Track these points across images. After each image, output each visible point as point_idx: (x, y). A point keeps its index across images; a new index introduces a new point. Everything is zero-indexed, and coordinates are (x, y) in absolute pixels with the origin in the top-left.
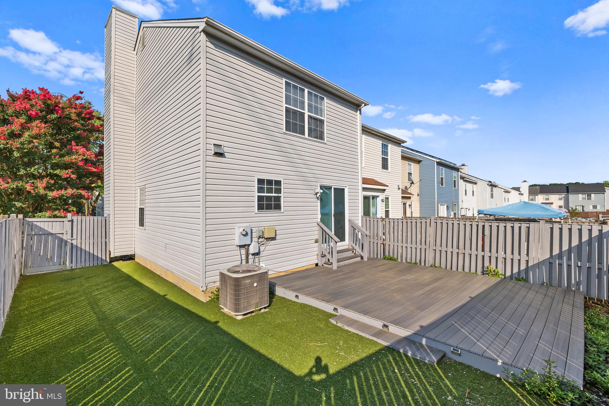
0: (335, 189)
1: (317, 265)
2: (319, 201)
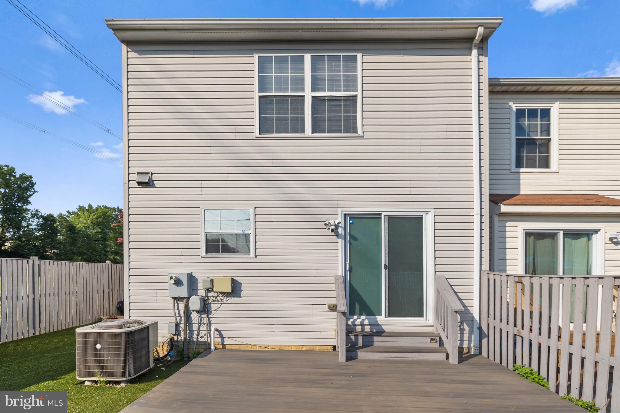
0: (390, 218)
1: (334, 348)
2: (340, 242)
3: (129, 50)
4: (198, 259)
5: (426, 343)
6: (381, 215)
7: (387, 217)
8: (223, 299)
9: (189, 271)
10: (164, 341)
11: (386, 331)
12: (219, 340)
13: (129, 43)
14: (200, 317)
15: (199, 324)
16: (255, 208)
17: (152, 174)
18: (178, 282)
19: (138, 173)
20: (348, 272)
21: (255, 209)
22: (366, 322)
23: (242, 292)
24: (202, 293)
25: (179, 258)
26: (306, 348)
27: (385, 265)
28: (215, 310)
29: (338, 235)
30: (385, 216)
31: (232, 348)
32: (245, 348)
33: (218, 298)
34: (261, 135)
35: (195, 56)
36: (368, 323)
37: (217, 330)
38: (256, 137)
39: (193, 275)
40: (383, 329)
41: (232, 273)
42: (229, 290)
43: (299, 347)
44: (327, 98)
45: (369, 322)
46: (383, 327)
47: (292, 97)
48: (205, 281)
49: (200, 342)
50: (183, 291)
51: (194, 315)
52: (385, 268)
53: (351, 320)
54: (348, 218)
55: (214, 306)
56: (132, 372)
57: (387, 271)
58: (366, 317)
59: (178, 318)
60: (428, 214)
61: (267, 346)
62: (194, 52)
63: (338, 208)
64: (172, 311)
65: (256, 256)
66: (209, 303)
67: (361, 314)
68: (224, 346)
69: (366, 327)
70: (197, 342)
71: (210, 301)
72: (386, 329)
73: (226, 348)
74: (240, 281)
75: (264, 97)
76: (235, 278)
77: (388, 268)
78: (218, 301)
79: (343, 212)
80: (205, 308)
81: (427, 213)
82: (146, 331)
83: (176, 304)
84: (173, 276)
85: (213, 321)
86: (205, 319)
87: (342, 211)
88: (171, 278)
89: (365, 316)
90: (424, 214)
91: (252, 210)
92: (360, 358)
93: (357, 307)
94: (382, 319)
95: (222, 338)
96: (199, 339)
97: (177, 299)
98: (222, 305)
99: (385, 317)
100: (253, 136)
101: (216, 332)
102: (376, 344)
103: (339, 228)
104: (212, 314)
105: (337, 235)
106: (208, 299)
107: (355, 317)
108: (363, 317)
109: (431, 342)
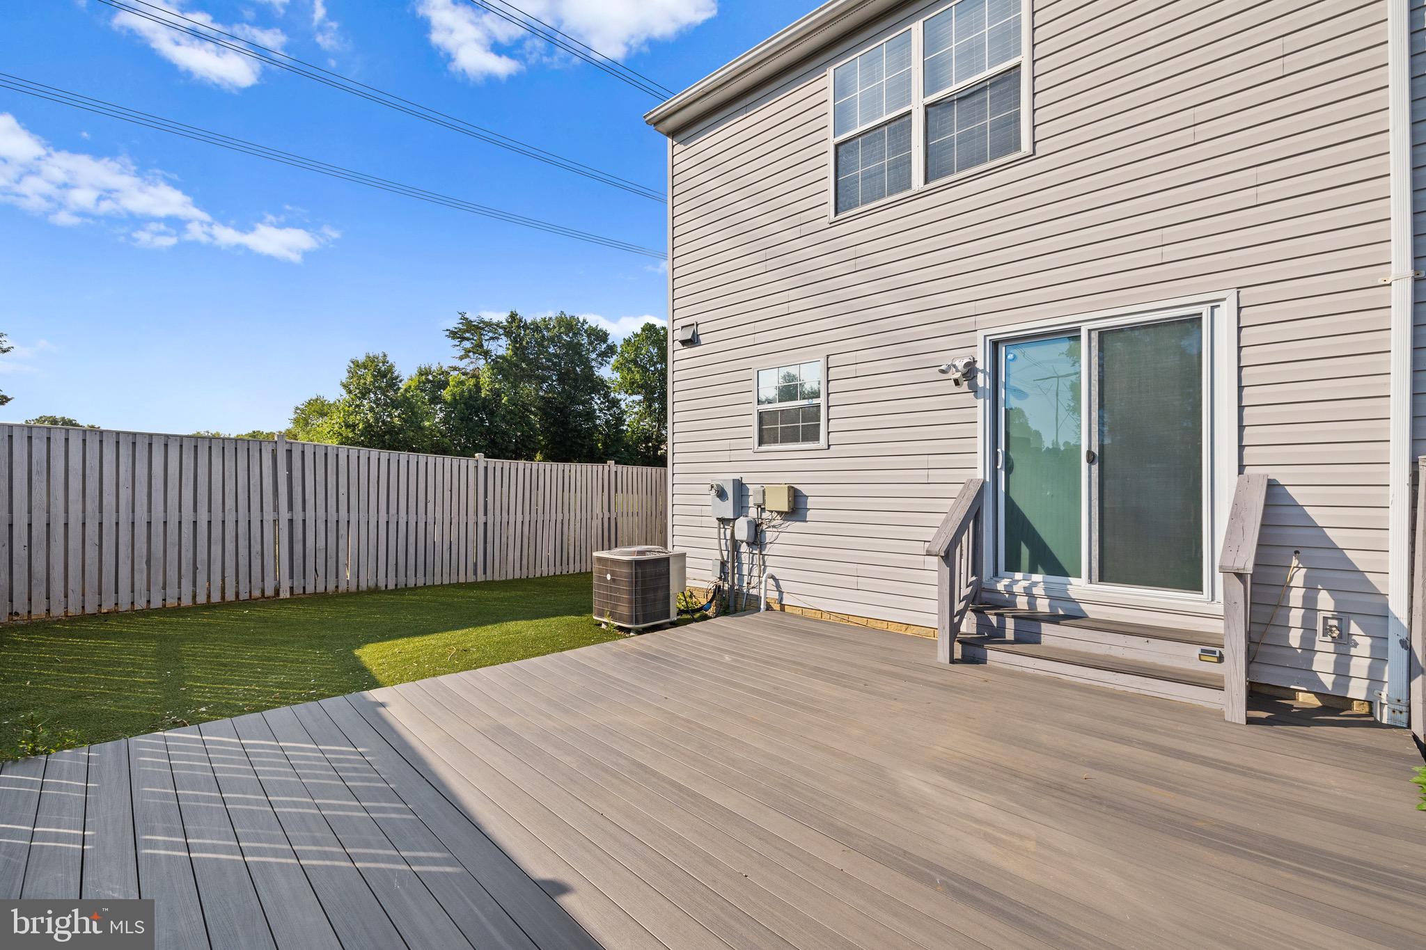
3: (675, 143)
4: (748, 455)
5: (1187, 658)
6: (1079, 330)
7: (1095, 335)
8: (781, 525)
9: (737, 476)
10: (709, 588)
11: (1091, 616)
12: (776, 595)
13: (673, 133)
14: (750, 553)
15: (751, 566)
16: (828, 356)
17: (697, 325)
18: (721, 494)
19: (683, 327)
20: (1003, 473)
21: (828, 358)
22: (1039, 591)
23: (808, 513)
24: (753, 513)
25: (725, 456)
26: (914, 632)
27: (1090, 453)
28: (771, 543)
29: (977, 391)
30: (1090, 331)
31: (795, 612)
32: (813, 615)
33: (773, 523)
34: (839, 217)
35: (748, 114)
36: (1043, 593)
37: (773, 577)
38: (830, 224)
39: (744, 482)
40: (1082, 611)
41: (792, 479)
42: (786, 509)
43: (901, 626)
44: (955, 97)
45: (1045, 589)
46: (1083, 606)
47: (890, 122)
48: (756, 492)
49: (753, 595)
50: (727, 509)
51: (744, 548)
52: (1091, 460)
53: (1006, 582)
54: (1004, 348)
55: (769, 536)
56: (641, 619)
57: (1095, 468)
58: (1043, 577)
59: (725, 553)
60: (1219, 306)
61: (846, 617)
62: (746, 108)
63: (976, 331)
64: (717, 541)
65: (829, 446)
66: (762, 531)
67: (1033, 570)
68: (783, 607)
69: (1039, 601)
70: (747, 594)
71: (764, 527)
72: (1091, 611)
73: (786, 610)
74: (805, 493)
75: (842, 143)
76: (796, 486)
77: (1097, 459)
78: (774, 527)
79: (988, 338)
80: (757, 539)
81: (1214, 305)
82: (666, 564)
83: (722, 530)
84: (714, 483)
85: (769, 560)
86: (757, 556)
87: (985, 336)
88: (712, 487)
89: (1041, 576)
90: (1205, 310)
91: (823, 361)
92: (993, 663)
93: (1025, 552)
94: (1081, 587)
95: (781, 593)
96: (751, 591)
97: (722, 521)
98: (782, 534)
99: (1091, 583)
100: (824, 223)
101: (771, 581)
102: (1045, 640)
103: (978, 375)
104: (767, 550)
105: (974, 389)
106: (762, 523)
107: (1018, 576)
108: (1037, 578)
109: (1203, 658)
